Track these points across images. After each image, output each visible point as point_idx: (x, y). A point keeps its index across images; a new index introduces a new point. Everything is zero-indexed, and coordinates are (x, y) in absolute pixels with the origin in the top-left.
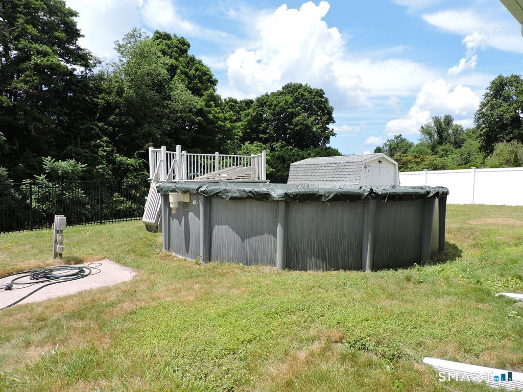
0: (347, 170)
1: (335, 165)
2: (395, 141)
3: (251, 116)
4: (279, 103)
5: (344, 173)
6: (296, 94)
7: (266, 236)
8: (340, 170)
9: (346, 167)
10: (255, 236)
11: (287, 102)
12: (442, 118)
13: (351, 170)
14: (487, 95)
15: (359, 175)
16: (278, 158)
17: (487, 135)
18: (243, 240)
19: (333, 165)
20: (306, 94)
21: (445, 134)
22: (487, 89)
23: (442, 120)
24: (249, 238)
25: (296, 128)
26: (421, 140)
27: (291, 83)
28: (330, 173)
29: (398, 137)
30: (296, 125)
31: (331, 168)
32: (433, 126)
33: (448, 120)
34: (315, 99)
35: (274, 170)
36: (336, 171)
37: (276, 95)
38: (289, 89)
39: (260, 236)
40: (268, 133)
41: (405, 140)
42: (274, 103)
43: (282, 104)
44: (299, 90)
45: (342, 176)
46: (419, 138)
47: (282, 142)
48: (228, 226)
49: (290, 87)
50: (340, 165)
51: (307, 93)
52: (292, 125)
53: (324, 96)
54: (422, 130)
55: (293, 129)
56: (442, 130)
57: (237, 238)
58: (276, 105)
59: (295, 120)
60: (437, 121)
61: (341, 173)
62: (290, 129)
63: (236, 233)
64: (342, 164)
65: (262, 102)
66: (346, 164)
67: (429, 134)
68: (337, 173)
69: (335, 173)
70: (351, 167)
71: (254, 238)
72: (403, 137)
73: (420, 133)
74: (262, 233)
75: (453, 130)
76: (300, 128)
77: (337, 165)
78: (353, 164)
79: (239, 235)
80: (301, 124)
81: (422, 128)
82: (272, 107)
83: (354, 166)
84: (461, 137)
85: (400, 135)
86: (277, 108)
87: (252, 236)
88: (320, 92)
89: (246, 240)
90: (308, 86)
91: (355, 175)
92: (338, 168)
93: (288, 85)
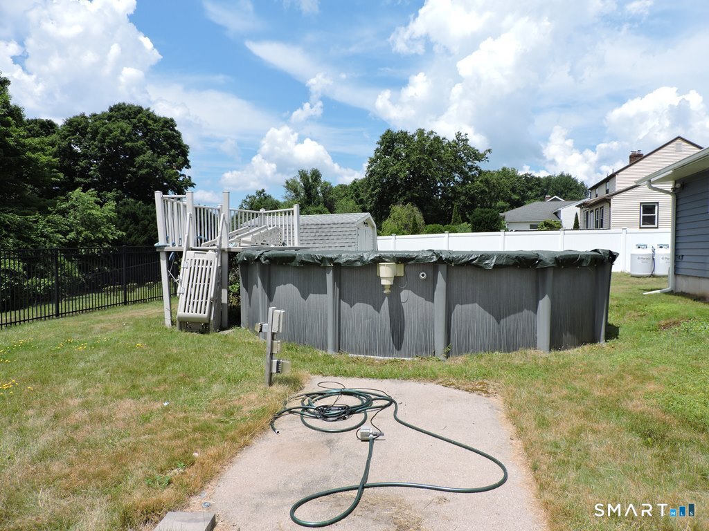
0: (334, 234)
1: (316, 227)
2: (257, 197)
3: (59, 147)
4: (111, 131)
5: (332, 237)
6: (135, 121)
7: (525, 312)
8: (324, 234)
9: (332, 230)
10: (514, 313)
11: (123, 131)
12: (309, 172)
13: (341, 234)
14: (377, 150)
15: (353, 240)
16: (126, 216)
17: (381, 196)
18: (498, 320)
19: (313, 227)
20: (150, 122)
21: (313, 192)
22: (378, 143)
23: (309, 175)
24: (506, 317)
25: (141, 172)
26: (286, 197)
27: (124, 104)
28: (309, 238)
29: (261, 193)
30: (141, 167)
31: (309, 231)
32: (299, 181)
33: (316, 175)
34: (164, 132)
35: (124, 234)
36: (317, 234)
37: (100, 118)
38: (122, 112)
39: (520, 314)
40: (91, 176)
41: (269, 196)
42: (102, 130)
43: (117, 133)
44: (139, 116)
45: (327, 241)
46: (285, 195)
47: (117, 191)
48: (477, 305)
49: (123, 109)
50: (324, 226)
51: (152, 121)
52: (134, 167)
53: (176, 128)
54: (286, 185)
55: (136, 173)
56: (310, 187)
57: (490, 319)
58: (105, 135)
59: (139, 159)
60: (303, 175)
61: (326, 238)
62: (130, 172)
63: (489, 313)
64: (326, 226)
65: (77, 126)
66: (332, 226)
67: (295, 191)
68: (320, 238)
69: (316, 238)
70: (340, 229)
71: (512, 316)
72: (267, 193)
73: (284, 189)
74: (521, 311)
75: (322, 187)
76: (147, 172)
77: (319, 226)
78: (342, 225)
79: (493, 315)
80: (149, 166)
81: (287, 182)
82: (99, 136)
83: (345, 229)
84: (331, 196)
85: (263, 191)
86: (108, 140)
87: (510, 314)
88: (171, 123)
89: (502, 320)
90: (150, 111)
91: (348, 240)
92: (320, 230)
93: (120, 105)
